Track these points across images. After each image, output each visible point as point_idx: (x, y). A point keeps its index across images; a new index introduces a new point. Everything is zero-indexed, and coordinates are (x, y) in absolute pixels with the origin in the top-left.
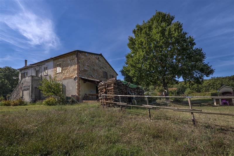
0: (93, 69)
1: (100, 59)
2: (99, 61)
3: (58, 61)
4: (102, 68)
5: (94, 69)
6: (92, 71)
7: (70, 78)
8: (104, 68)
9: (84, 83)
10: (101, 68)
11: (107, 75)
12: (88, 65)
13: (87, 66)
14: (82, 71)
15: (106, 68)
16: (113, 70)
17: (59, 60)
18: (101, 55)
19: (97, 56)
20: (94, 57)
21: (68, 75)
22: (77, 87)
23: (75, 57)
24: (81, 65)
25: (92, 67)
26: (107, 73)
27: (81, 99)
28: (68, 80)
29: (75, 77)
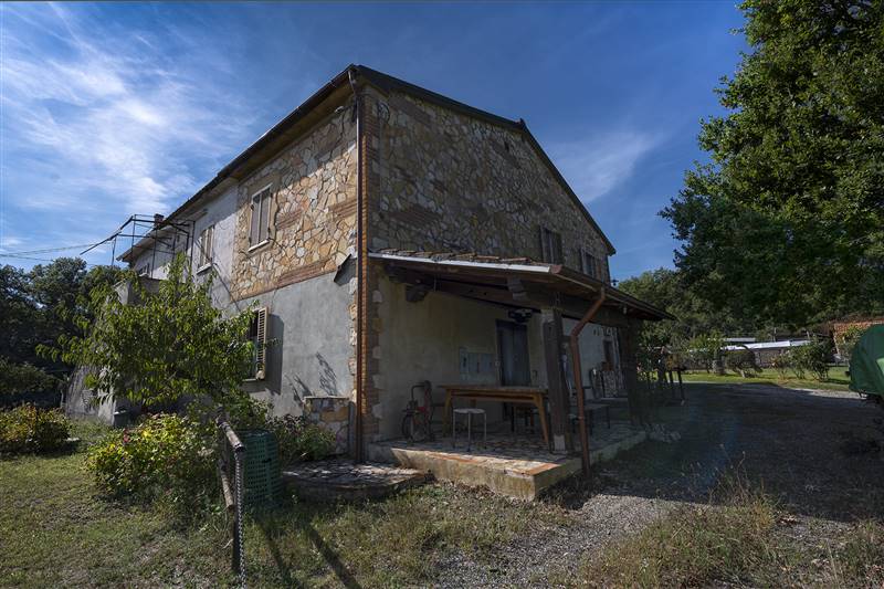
0: (473, 210)
1: (520, 153)
2: (514, 162)
3: (258, 177)
4: (531, 204)
5: (480, 209)
6: (466, 218)
7: (311, 271)
8: (538, 210)
9: (414, 298)
10: (525, 206)
11: (560, 250)
12: (440, 176)
13: (436, 183)
14: (395, 214)
15: (553, 210)
16: (589, 226)
17: (265, 172)
18: (520, 127)
19: (501, 135)
20: (478, 132)
21: (301, 252)
22: (355, 335)
23: (347, 125)
24: (384, 173)
25: (468, 196)
26: (559, 236)
27: (382, 427)
28: (299, 287)
29: (341, 259)
